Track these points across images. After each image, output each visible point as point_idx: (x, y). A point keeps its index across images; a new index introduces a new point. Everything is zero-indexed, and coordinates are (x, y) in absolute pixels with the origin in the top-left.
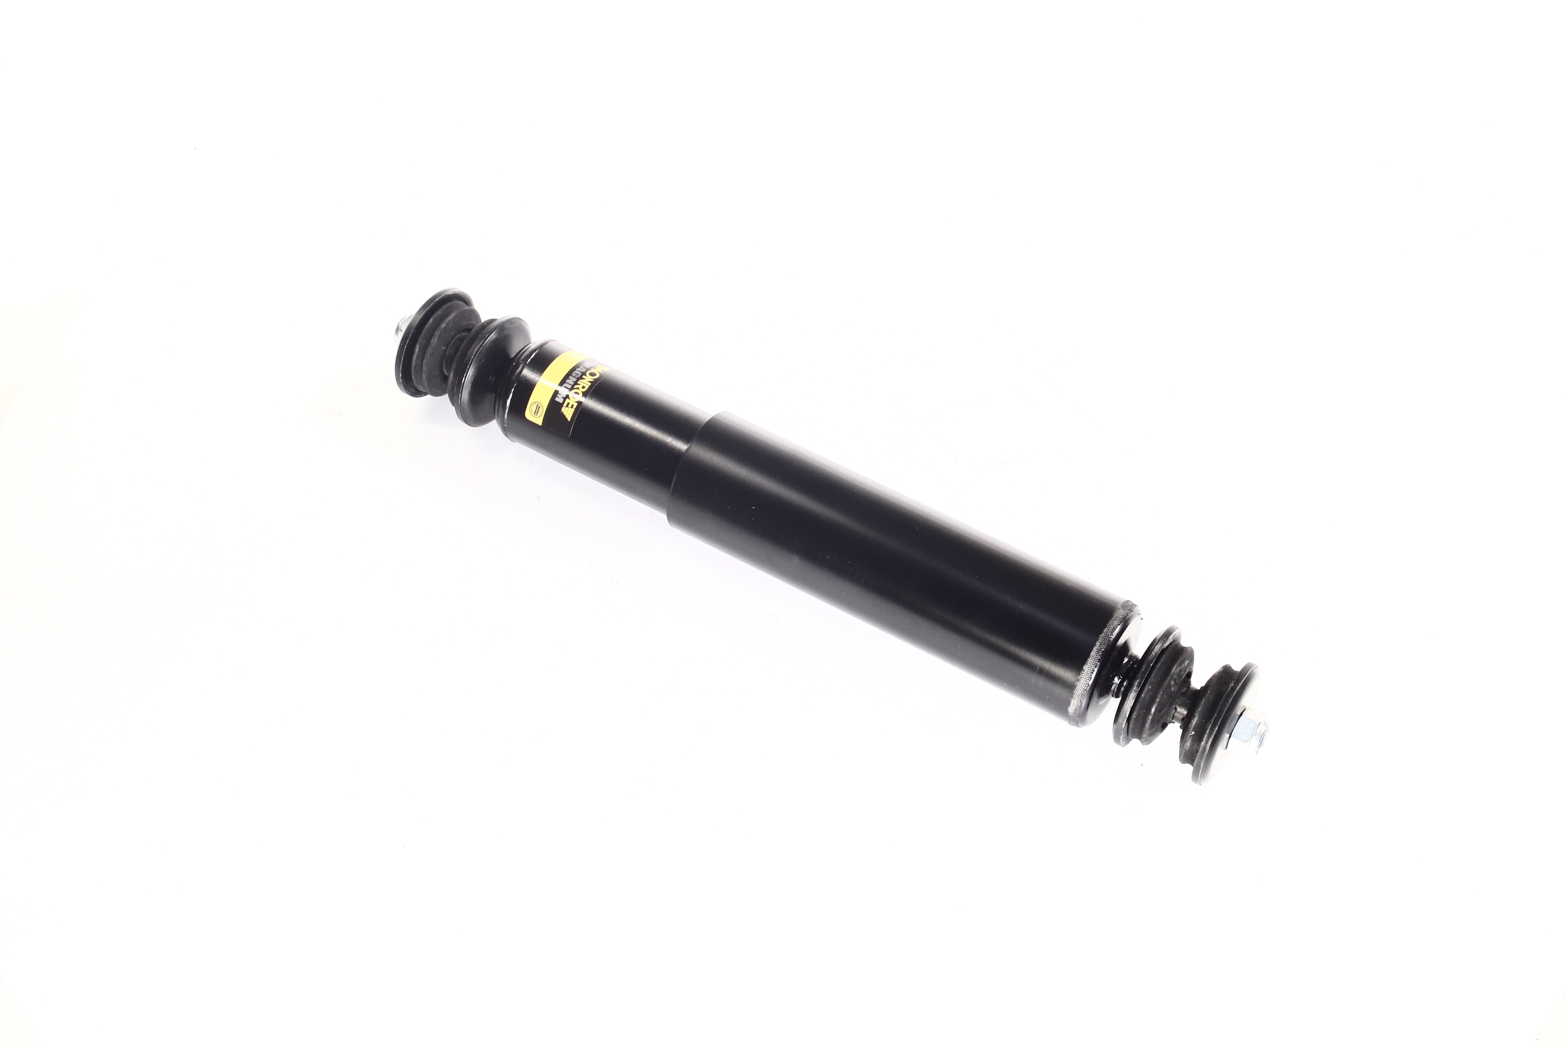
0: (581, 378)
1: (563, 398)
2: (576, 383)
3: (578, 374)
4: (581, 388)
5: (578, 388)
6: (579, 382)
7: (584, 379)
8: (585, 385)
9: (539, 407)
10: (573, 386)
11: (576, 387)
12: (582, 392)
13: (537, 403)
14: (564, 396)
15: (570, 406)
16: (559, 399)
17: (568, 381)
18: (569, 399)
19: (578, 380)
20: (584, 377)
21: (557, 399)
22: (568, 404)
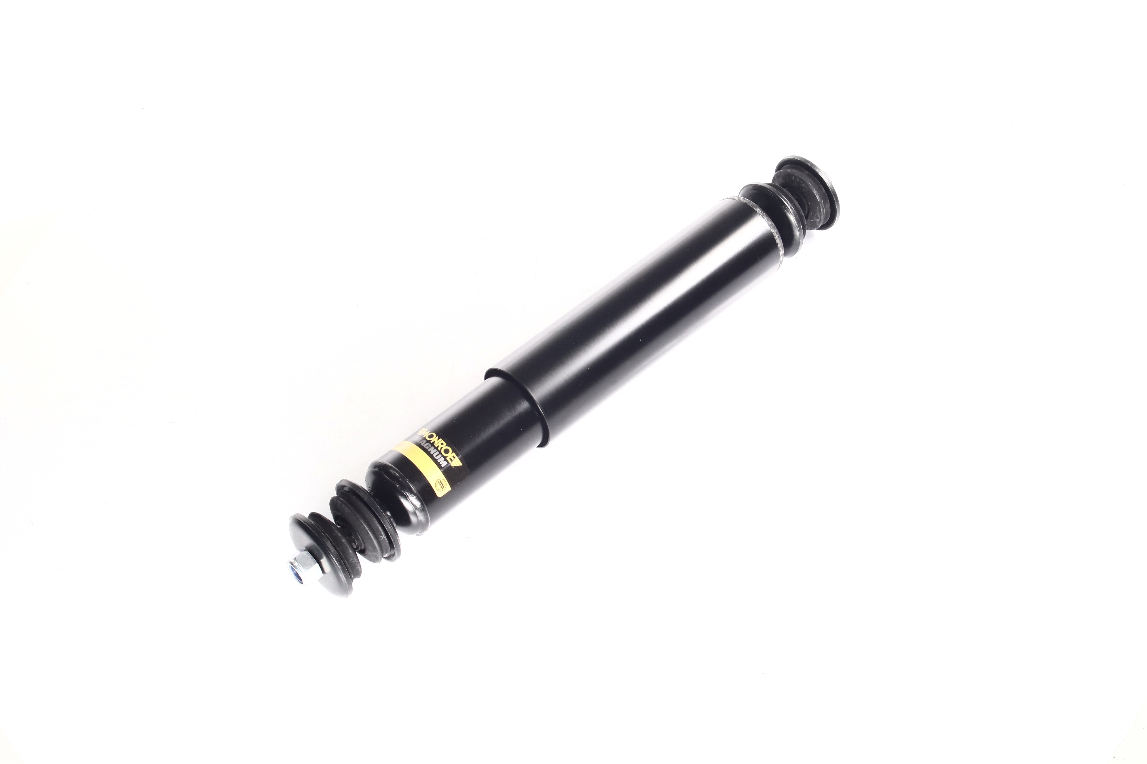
0: (433, 444)
1: (444, 461)
2: (437, 448)
3: (428, 445)
4: (442, 446)
5: (442, 448)
6: (436, 446)
7: (434, 442)
8: (441, 442)
9: (441, 482)
10: (438, 450)
11: (439, 449)
12: (446, 446)
13: (437, 482)
14: (444, 459)
15: (452, 458)
16: (444, 464)
17: (432, 453)
18: (447, 457)
19: (434, 447)
20: (432, 442)
21: (443, 466)
22: (450, 459)
